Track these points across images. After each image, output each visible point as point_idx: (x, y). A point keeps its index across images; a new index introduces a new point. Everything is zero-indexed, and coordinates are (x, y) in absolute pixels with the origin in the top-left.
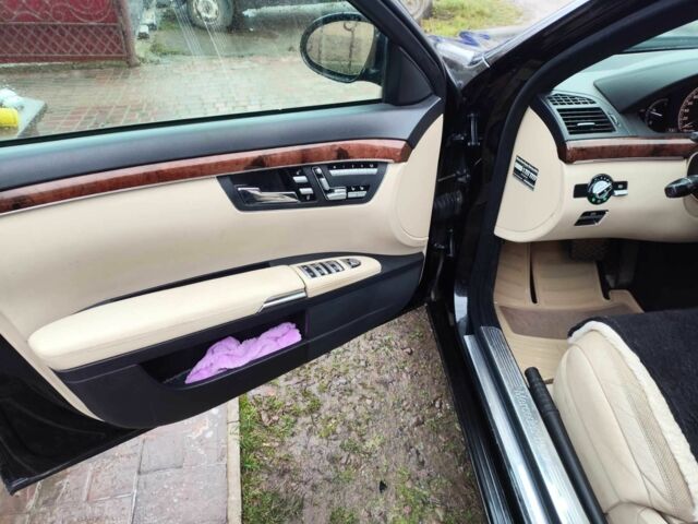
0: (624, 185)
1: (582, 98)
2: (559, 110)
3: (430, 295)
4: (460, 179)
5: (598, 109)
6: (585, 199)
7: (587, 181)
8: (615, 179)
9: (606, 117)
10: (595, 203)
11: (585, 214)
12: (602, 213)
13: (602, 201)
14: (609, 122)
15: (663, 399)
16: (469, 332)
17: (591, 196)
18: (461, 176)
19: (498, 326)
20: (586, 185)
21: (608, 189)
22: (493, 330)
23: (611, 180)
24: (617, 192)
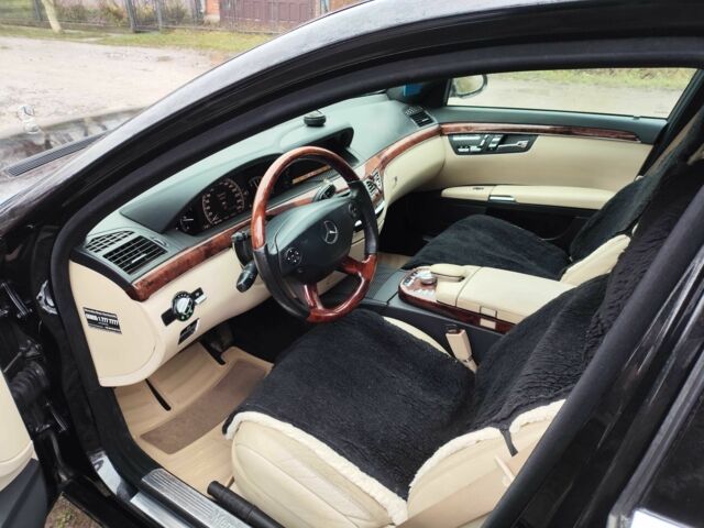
0: (200, 291)
1: (121, 233)
2: (105, 256)
3: (60, 479)
4: (30, 354)
5: (140, 237)
6: (176, 322)
7: (169, 306)
8: (190, 291)
9: (152, 243)
10: (186, 319)
11: (183, 332)
12: (195, 322)
13: (190, 314)
14: (156, 246)
15: (324, 445)
16: (133, 492)
17: (179, 316)
18: (29, 350)
19: (157, 466)
20: (170, 310)
21: (190, 303)
22: (155, 473)
23: (187, 294)
24: (197, 301)
